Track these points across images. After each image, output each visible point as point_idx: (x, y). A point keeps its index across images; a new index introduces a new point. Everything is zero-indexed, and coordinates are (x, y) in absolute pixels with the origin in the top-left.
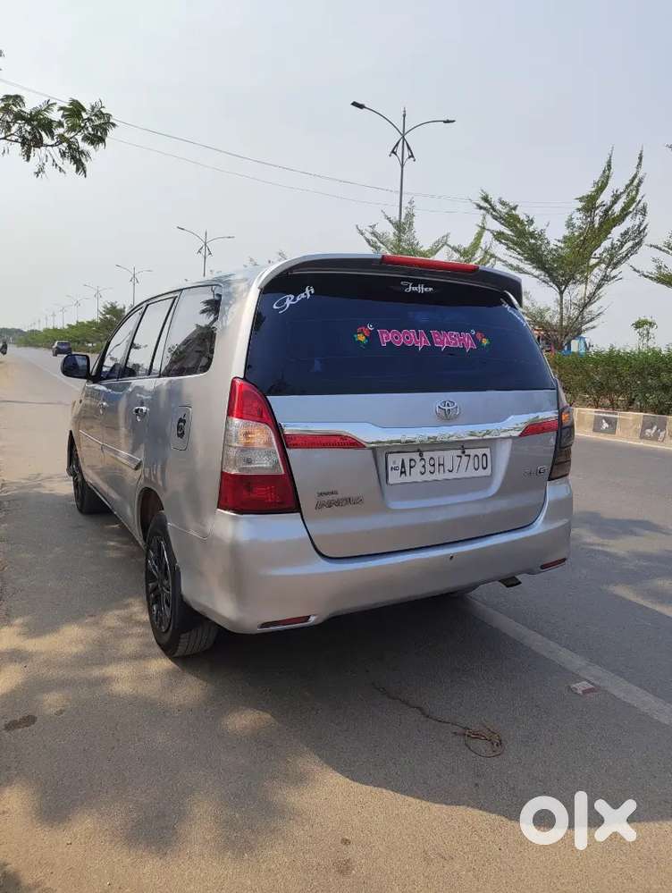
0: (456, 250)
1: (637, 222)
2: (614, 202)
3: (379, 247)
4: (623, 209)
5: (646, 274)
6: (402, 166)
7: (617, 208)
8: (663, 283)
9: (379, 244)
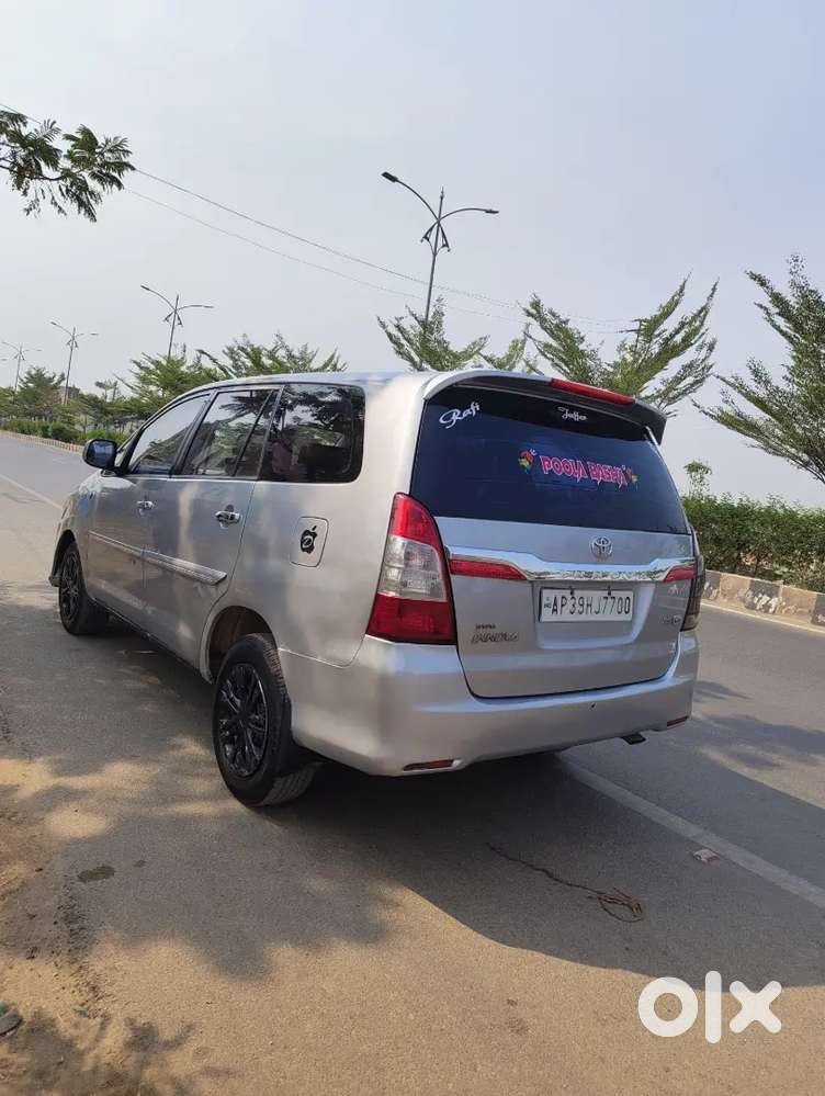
0: (490, 360)
1: (702, 356)
2: (677, 332)
3: (403, 345)
4: (683, 340)
5: (707, 410)
6: (435, 254)
7: (678, 338)
8: (723, 423)
9: (403, 341)
